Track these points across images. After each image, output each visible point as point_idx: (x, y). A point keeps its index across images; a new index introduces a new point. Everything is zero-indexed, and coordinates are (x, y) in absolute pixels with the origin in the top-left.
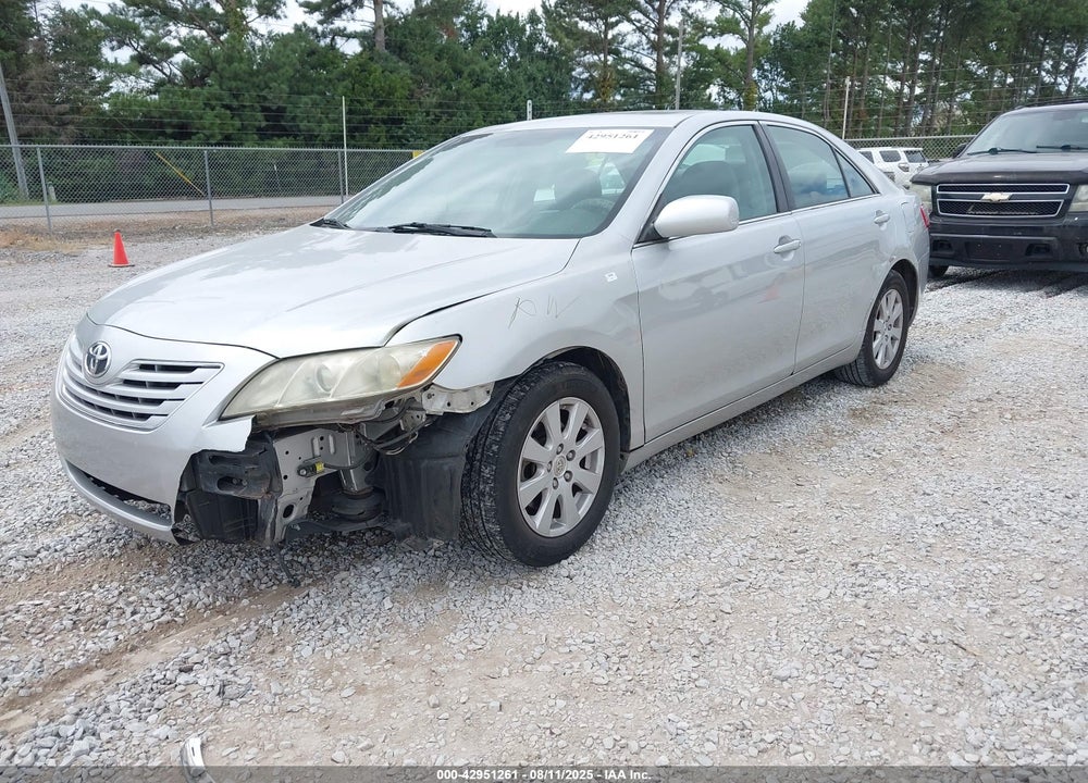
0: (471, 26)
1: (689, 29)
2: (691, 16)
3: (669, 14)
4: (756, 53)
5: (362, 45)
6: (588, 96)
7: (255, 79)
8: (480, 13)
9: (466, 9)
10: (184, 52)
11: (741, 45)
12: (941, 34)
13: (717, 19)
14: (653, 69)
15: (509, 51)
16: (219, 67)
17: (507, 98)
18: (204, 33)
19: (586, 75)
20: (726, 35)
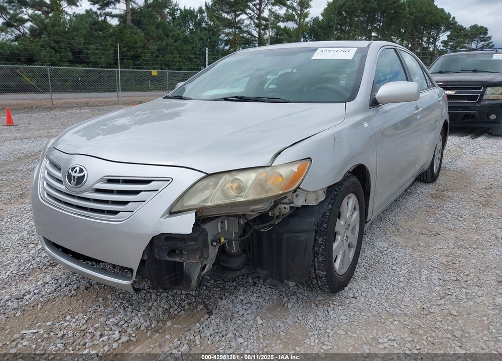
0: (172, 14)
1: (272, 19)
2: (273, 13)
3: (264, 11)
4: (302, 30)
5: (120, 21)
6: (227, 48)
7: (67, 35)
8: (176, 7)
9: (170, 5)
10: (31, 21)
11: (296, 26)
12: (381, 25)
13: (284, 14)
14: (257, 36)
15: (190, 26)
16: (48, 29)
17: (190, 48)
18: (40, 12)
19: (226, 38)
20: (289, 22)
